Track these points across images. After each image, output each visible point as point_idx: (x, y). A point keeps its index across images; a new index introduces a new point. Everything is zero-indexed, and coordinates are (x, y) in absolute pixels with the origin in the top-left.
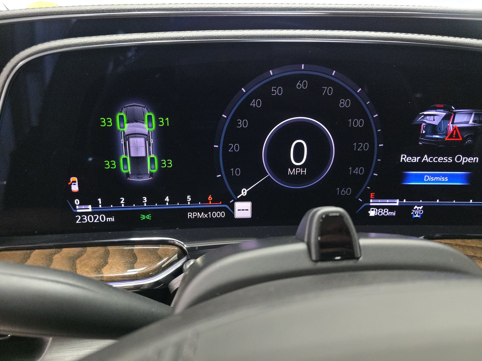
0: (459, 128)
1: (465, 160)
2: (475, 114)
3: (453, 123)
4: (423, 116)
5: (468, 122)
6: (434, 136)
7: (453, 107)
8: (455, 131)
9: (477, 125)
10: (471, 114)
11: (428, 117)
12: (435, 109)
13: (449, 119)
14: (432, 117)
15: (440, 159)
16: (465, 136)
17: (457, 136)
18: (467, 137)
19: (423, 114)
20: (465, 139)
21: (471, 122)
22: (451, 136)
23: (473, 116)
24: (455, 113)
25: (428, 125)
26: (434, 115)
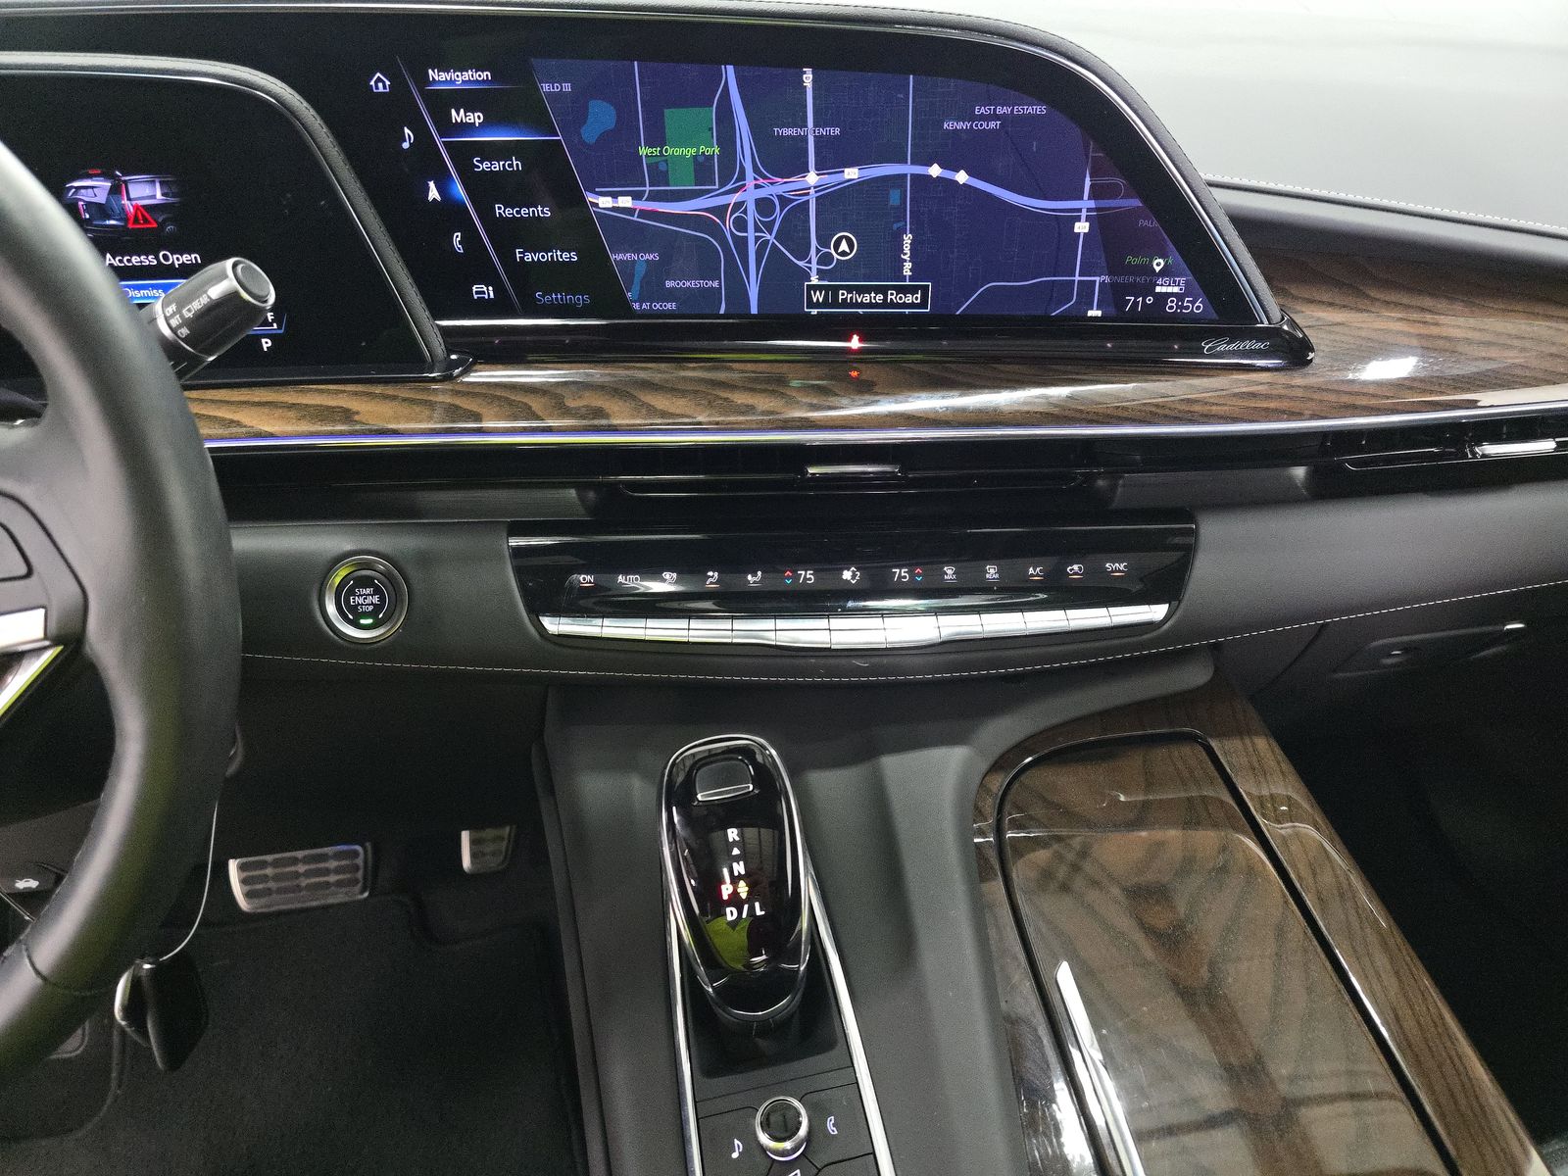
0: (144, 206)
1: (178, 259)
2: (160, 182)
3: (129, 199)
4: (74, 190)
5: (154, 197)
6: (107, 222)
7: (118, 173)
8: (139, 212)
9: (171, 200)
10: (153, 182)
11: (83, 191)
12: (89, 176)
13: (120, 193)
14: (90, 190)
15: (135, 260)
16: (160, 220)
17: (146, 221)
18: (164, 221)
19: (72, 187)
20: (162, 225)
21: (159, 195)
22: (136, 220)
23: (158, 185)
24: (125, 182)
25: (89, 204)
26: (92, 187)
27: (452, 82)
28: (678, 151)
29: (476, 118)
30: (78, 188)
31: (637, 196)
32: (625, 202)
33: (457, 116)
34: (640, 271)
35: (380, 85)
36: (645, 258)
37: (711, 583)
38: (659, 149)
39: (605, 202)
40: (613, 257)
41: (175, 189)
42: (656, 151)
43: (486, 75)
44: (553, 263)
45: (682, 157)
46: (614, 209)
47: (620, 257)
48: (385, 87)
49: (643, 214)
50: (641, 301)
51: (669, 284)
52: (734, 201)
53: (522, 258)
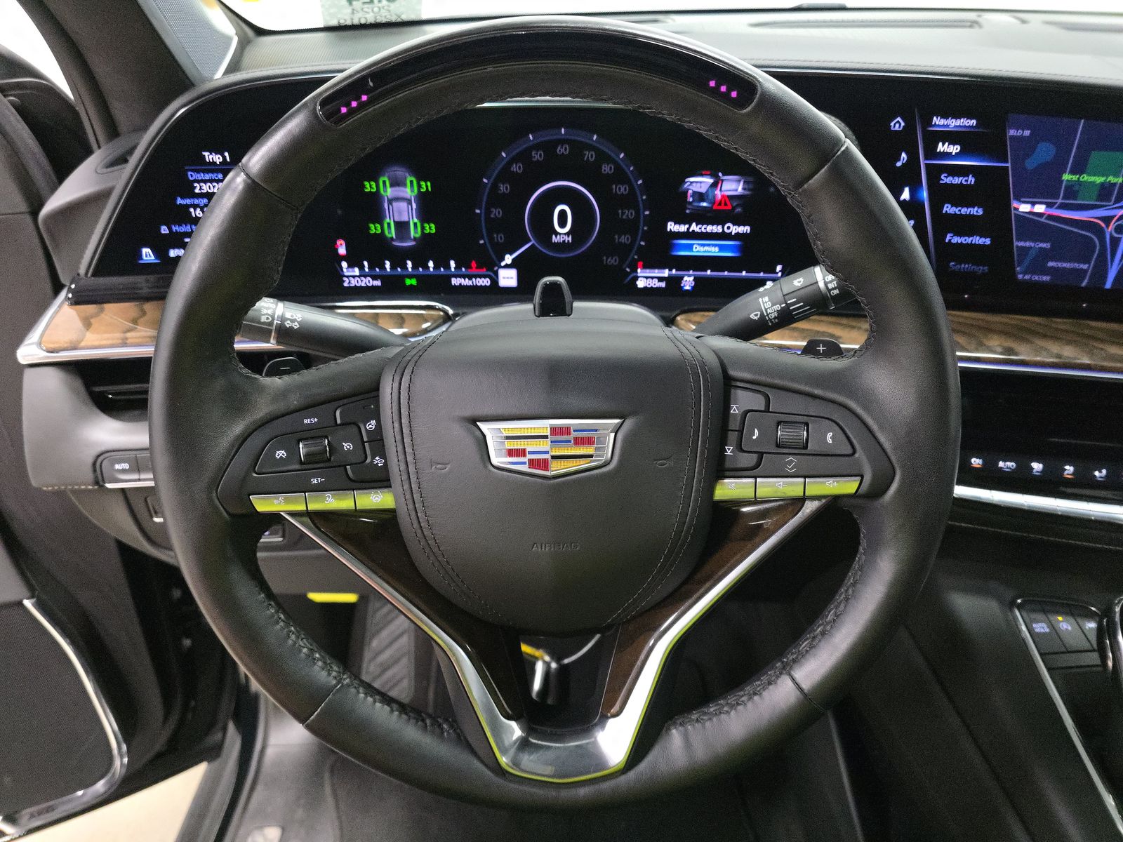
0: (728, 196)
1: (735, 229)
2: (744, 181)
3: (721, 191)
4: (689, 183)
5: (736, 190)
6: (702, 204)
7: (720, 174)
8: (723, 199)
9: (746, 193)
10: (740, 181)
11: (694, 184)
12: (702, 175)
13: (717, 187)
14: (699, 184)
15: (709, 228)
16: (735, 205)
17: (726, 204)
18: (737, 205)
19: (689, 181)
20: (734, 208)
21: (740, 189)
22: (720, 204)
23: (742, 183)
24: (723, 180)
25: (695, 193)
26: (701, 182)
27: (947, 126)
28: (1092, 179)
29: (954, 149)
30: (692, 183)
31: (1049, 205)
32: (1040, 208)
33: (941, 148)
34: (1032, 254)
35: (897, 125)
36: (1039, 246)
37: (1068, 474)
38: (1078, 176)
39: (1024, 208)
40: (1016, 243)
41: (751, 186)
42: (1075, 178)
43: (973, 122)
44: (971, 245)
45: (1093, 183)
46: (1030, 213)
47: (1021, 244)
48: (900, 127)
49: (1050, 217)
50: (1025, 273)
51: (1050, 264)
52: (1120, 214)
53: (950, 240)
